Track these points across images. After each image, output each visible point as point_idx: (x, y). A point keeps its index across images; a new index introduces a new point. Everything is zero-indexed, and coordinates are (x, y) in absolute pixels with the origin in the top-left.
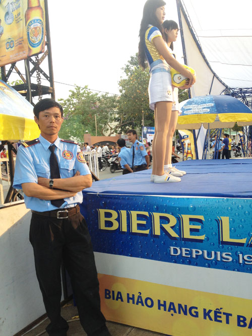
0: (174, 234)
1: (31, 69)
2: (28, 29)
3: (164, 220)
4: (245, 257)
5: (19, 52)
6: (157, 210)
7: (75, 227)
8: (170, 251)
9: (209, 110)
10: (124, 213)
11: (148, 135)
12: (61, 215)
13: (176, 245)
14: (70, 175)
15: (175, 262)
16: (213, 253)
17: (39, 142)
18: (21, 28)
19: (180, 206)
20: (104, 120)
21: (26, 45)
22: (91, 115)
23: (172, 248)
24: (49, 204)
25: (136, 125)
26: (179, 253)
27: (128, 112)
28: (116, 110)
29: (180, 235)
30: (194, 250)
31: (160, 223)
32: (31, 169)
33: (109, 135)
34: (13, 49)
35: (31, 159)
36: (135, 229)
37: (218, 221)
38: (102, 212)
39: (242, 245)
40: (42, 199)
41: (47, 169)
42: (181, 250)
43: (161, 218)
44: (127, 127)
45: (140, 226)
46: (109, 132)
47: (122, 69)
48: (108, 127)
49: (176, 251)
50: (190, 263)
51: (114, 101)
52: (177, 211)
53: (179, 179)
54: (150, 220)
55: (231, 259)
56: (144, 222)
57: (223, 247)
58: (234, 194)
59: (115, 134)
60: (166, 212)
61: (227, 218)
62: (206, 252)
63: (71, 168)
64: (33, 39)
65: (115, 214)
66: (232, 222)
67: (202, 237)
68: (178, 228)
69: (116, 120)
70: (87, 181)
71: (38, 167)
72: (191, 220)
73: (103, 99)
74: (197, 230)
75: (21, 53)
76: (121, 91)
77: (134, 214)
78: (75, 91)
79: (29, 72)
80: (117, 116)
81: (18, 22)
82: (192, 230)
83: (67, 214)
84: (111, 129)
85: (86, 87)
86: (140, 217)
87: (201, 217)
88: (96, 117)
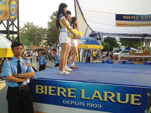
0: (65, 95)
1: (10, 24)
2: (10, 8)
3: (62, 90)
4: (89, 104)
5: (5, 17)
6: (59, 86)
7: (26, 92)
8: (63, 102)
9: (84, 43)
10: (46, 87)
11: (60, 47)
12: (21, 88)
13: (65, 100)
14: (25, 72)
15: (65, 106)
16: (78, 102)
17: (13, 59)
18: (7, 7)
19: (67, 85)
20: (40, 39)
21: (8, 14)
22: (34, 37)
23: (64, 101)
24: (16, 84)
25: (54, 42)
26: (66, 103)
27: (51, 37)
28: (46, 35)
29: (67, 96)
30: (72, 102)
31: (60, 91)
32: (10, 70)
33: (42, 46)
34: (2, 15)
35: (10, 66)
36: (50, 93)
37: (80, 91)
38: (37, 86)
39: (88, 100)
40: (13, 82)
41: (16, 70)
42: (67, 102)
43: (60, 89)
44: (51, 43)
45: (52, 92)
46: (42, 45)
47: (50, 17)
48: (42, 42)
49: (65, 102)
50: (70, 106)
51: (45, 31)
52: (66, 87)
53: (69, 73)
54: (56, 90)
55: (84, 105)
56: (54, 91)
57: (82, 101)
58: (87, 81)
59: (45, 46)
60: (62, 87)
61: (84, 90)
62: (76, 102)
63: (26, 69)
64: (12, 12)
65: (42, 87)
66: (85, 91)
67: (75, 97)
68: (66, 93)
69: (45, 39)
70: (32, 74)
71: (13, 69)
72: (71, 90)
73: (40, 30)
74: (73, 94)
75: (6, 17)
76: (48, 27)
77: (50, 87)
78: (27, 24)
79: (9, 25)
80: (46, 38)
81: (5, 4)
82: (71, 94)
83: (23, 88)
84: (43, 43)
85: (32, 23)
86: (52, 89)
87: (75, 89)
88: (36, 37)
